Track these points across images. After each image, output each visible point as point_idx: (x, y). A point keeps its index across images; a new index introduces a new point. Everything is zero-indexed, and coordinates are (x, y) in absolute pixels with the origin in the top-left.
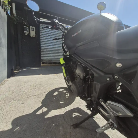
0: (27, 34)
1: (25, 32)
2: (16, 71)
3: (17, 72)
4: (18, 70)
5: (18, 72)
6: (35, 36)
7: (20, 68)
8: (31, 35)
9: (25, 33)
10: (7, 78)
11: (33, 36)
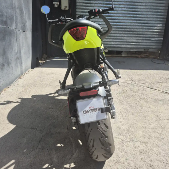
0: (56, 6)
1: (54, 3)
2: (42, 60)
3: (42, 62)
4: (44, 60)
5: (44, 63)
6: (67, 8)
7: (47, 57)
8: (63, 8)
9: (54, 5)
10: (31, 68)
11: (65, 9)
